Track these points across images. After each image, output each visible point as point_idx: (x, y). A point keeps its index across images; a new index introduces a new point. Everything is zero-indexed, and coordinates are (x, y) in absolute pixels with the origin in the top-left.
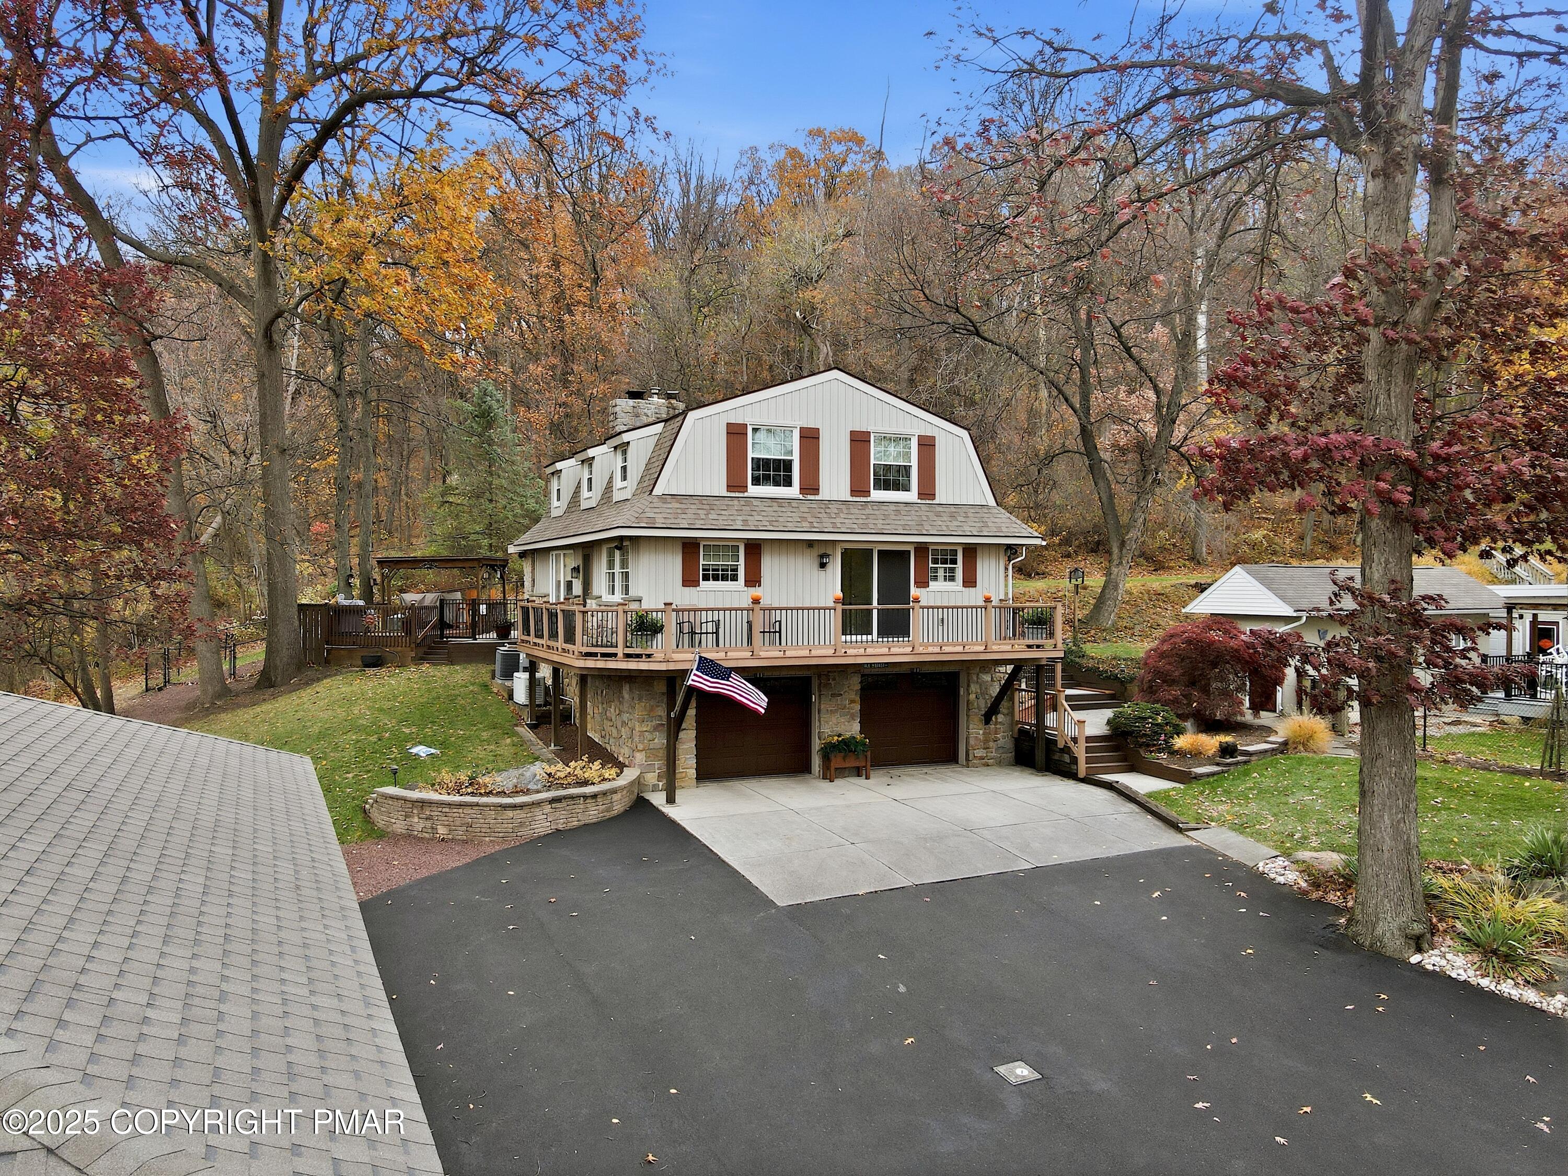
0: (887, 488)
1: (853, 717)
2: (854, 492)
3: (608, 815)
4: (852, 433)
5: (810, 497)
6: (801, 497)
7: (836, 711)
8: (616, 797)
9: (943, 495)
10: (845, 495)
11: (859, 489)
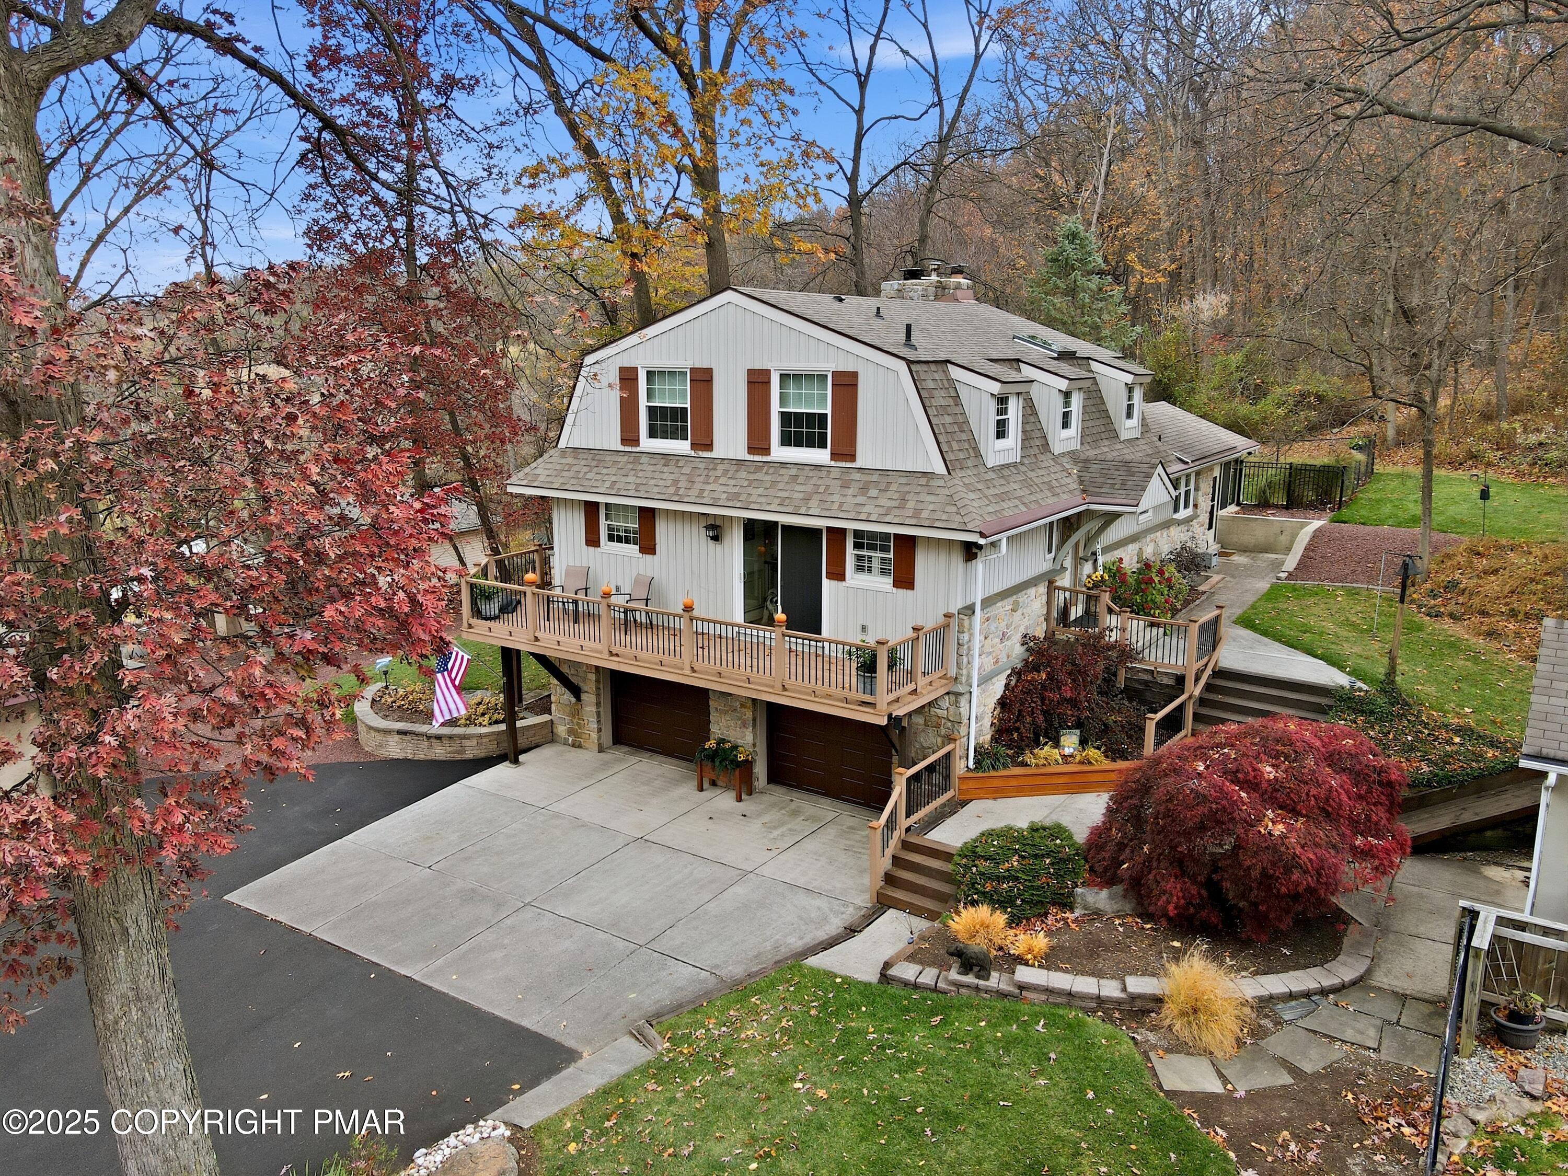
0: (798, 444)
1: (744, 725)
2: (751, 450)
3: (458, 757)
4: (750, 372)
5: (702, 454)
6: (693, 453)
7: (726, 712)
8: (466, 743)
9: (866, 456)
10: (742, 453)
11: (758, 443)
